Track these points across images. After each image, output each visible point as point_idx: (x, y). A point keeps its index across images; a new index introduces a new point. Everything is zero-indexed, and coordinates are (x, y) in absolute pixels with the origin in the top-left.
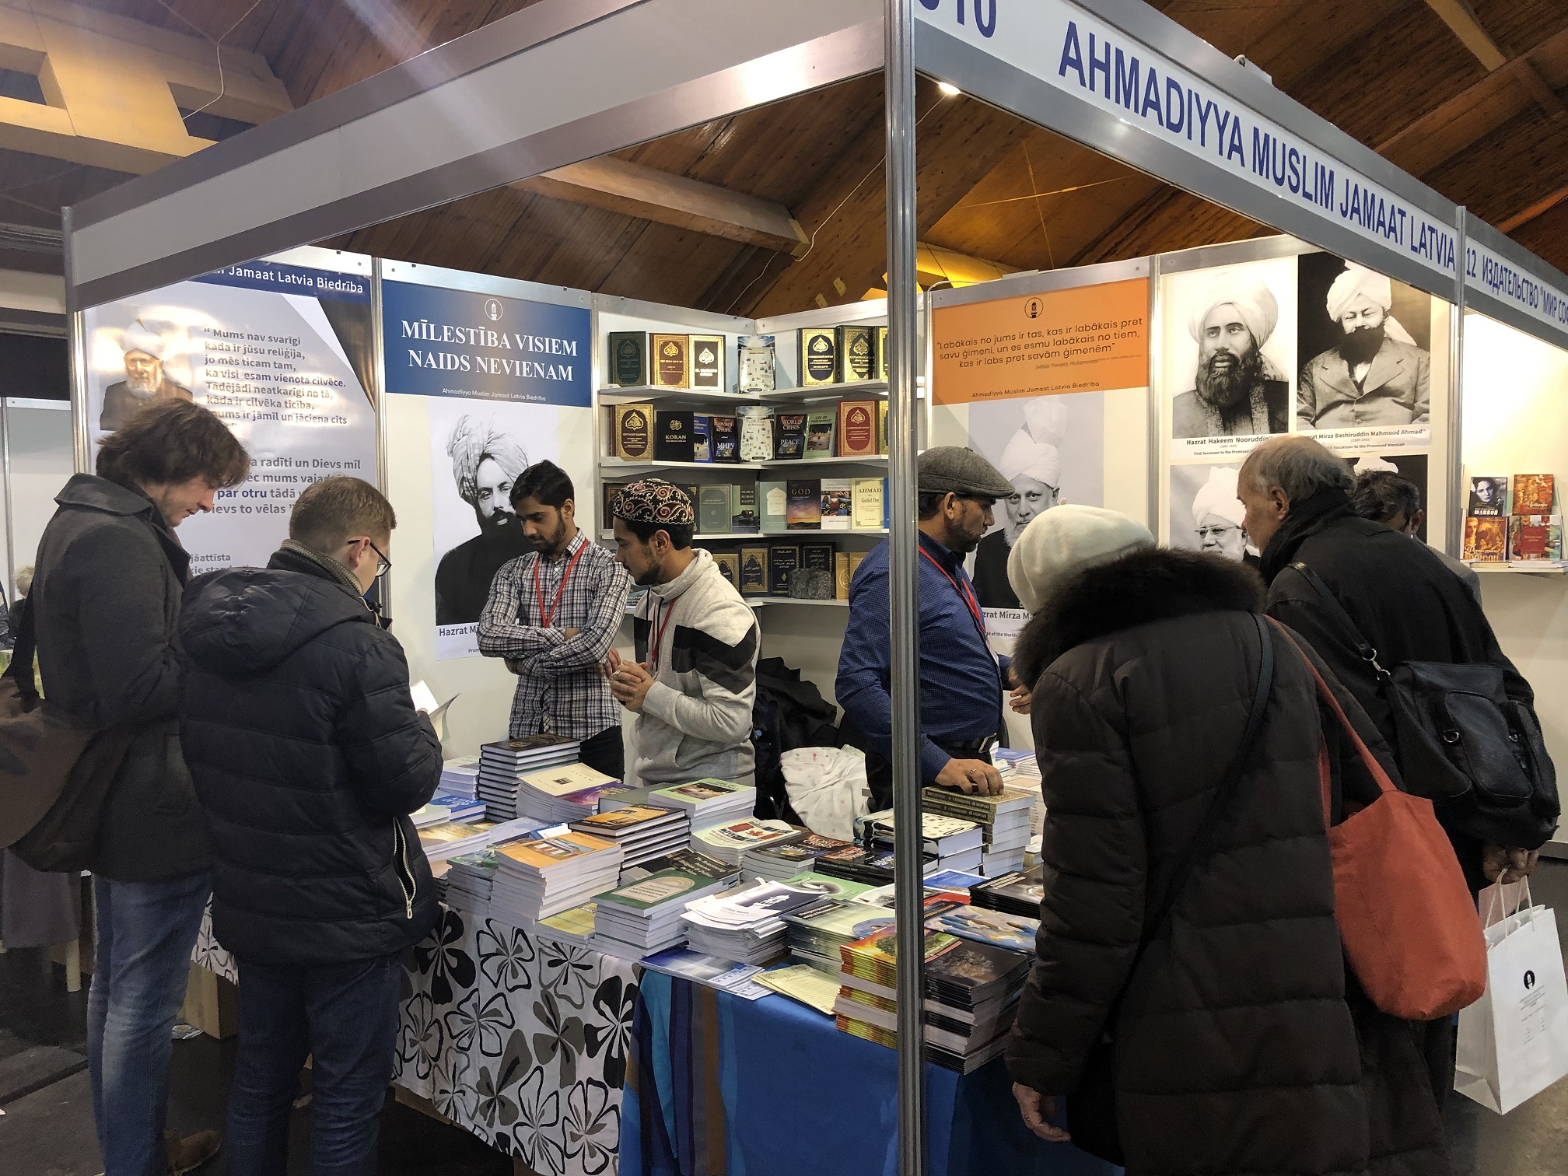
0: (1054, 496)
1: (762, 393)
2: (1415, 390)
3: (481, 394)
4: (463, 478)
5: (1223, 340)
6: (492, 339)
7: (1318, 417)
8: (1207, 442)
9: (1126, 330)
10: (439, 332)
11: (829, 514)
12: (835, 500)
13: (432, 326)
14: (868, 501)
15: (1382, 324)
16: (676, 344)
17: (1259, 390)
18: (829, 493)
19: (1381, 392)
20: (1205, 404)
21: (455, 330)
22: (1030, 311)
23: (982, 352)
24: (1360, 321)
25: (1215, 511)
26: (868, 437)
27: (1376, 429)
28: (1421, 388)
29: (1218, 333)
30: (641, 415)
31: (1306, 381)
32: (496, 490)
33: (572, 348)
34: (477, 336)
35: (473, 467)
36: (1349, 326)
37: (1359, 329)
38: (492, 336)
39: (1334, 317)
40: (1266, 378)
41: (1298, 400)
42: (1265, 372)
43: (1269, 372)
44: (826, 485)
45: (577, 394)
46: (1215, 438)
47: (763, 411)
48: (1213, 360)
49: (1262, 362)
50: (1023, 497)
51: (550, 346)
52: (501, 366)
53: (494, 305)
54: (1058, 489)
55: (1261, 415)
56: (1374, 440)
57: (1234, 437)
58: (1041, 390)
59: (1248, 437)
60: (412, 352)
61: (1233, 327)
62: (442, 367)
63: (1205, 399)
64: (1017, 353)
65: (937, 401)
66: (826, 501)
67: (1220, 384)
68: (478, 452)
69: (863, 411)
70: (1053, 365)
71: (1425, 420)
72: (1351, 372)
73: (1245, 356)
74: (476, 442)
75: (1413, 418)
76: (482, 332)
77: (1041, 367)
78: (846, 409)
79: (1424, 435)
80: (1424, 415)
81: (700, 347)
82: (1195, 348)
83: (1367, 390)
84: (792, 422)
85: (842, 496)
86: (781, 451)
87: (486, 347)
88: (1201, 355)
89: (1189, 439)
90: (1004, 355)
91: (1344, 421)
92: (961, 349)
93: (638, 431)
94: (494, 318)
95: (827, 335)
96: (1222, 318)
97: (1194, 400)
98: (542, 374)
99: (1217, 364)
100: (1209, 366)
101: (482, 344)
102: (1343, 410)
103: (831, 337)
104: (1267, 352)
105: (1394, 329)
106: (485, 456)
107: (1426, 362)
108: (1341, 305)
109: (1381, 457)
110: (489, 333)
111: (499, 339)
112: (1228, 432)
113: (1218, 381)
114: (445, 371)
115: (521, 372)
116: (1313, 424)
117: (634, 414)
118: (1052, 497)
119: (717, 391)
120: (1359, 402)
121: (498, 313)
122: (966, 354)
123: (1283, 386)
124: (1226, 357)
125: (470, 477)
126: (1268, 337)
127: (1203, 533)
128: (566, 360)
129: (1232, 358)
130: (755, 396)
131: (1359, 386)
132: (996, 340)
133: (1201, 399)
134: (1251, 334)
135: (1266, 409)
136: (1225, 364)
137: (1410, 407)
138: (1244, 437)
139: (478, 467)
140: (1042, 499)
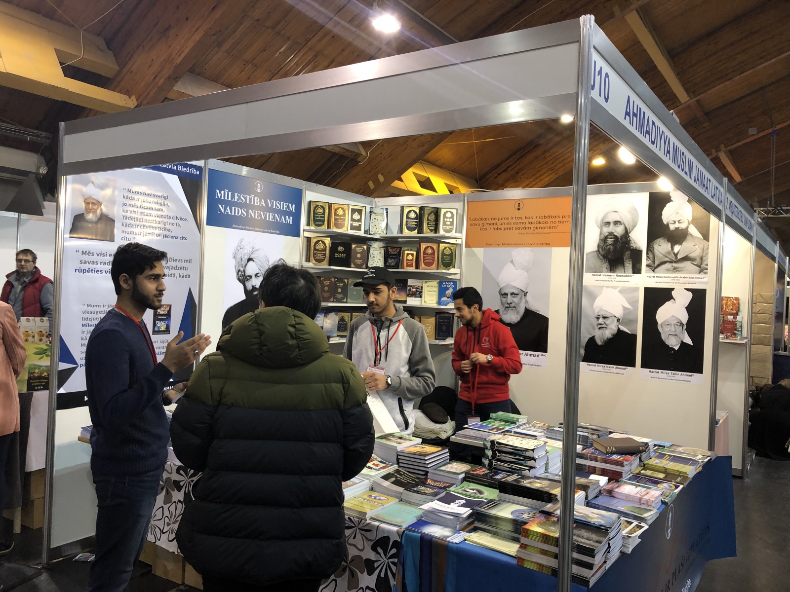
0: (525, 295)
1: (381, 235)
2: (702, 258)
3: (250, 228)
4: (239, 271)
5: (612, 228)
6: (257, 201)
7: (656, 268)
8: (602, 275)
9: (564, 220)
10: (233, 197)
11: (411, 296)
12: (414, 290)
13: (230, 193)
14: (431, 291)
15: (687, 228)
16: (342, 209)
17: (628, 253)
18: (412, 286)
19: (686, 258)
20: (601, 257)
21: (240, 195)
22: (517, 207)
23: (491, 224)
24: (677, 225)
25: (604, 308)
26: (434, 260)
27: (683, 275)
28: (704, 258)
29: (610, 225)
30: (324, 243)
31: (651, 251)
32: (254, 277)
33: (293, 208)
34: (250, 199)
35: (244, 265)
36: (672, 227)
37: (677, 229)
38: (257, 200)
39: (665, 222)
40: (632, 248)
41: (647, 259)
42: (631, 245)
43: (633, 245)
44: (410, 282)
45: (294, 231)
46: (606, 274)
47: (380, 244)
48: (606, 237)
49: (630, 240)
50: (509, 295)
51: (283, 206)
52: (260, 215)
53: (259, 184)
54: (527, 293)
55: (629, 265)
56: (682, 280)
57: (615, 274)
58: (521, 244)
59: (622, 274)
60: (220, 206)
61: (617, 223)
62: (233, 214)
63: (602, 255)
64: (509, 226)
65: (467, 246)
66: (410, 290)
67: (609, 249)
68: (247, 257)
69: (432, 248)
70: (527, 233)
71: (706, 273)
72: (672, 248)
73: (622, 237)
74: (246, 253)
75: (700, 272)
76: (253, 197)
77: (521, 234)
78: (423, 246)
79: (705, 280)
80: (705, 271)
81: (354, 211)
82: (598, 231)
83: (679, 257)
84: (394, 250)
85: (418, 288)
86: (387, 264)
87: (254, 205)
88: (600, 234)
89: (593, 273)
90: (503, 227)
91: (668, 270)
92: (481, 222)
93: (322, 251)
94: (259, 191)
95: (415, 210)
96: (612, 218)
97: (596, 256)
98: (279, 220)
99: (608, 240)
100: (604, 240)
101: (252, 203)
102: (668, 266)
103: (418, 211)
104: (633, 235)
105: (693, 231)
106: (250, 259)
107: (707, 247)
108: (668, 217)
109: (685, 289)
110: (256, 198)
111: (260, 201)
112: (612, 271)
113: (608, 247)
114: (234, 216)
115: (269, 218)
116: (653, 271)
117: (320, 242)
118: (523, 296)
119: (361, 233)
120: (675, 262)
121: (261, 188)
122: (483, 225)
123: (640, 252)
124: (613, 237)
125: (242, 269)
126: (633, 229)
127: (598, 318)
128: (289, 213)
129: (616, 237)
130: (378, 237)
131: (676, 255)
132: (499, 219)
133: (600, 255)
134: (625, 227)
135: (631, 262)
136: (612, 240)
137: (699, 266)
138: (620, 274)
139: (246, 265)
140: (519, 296)
